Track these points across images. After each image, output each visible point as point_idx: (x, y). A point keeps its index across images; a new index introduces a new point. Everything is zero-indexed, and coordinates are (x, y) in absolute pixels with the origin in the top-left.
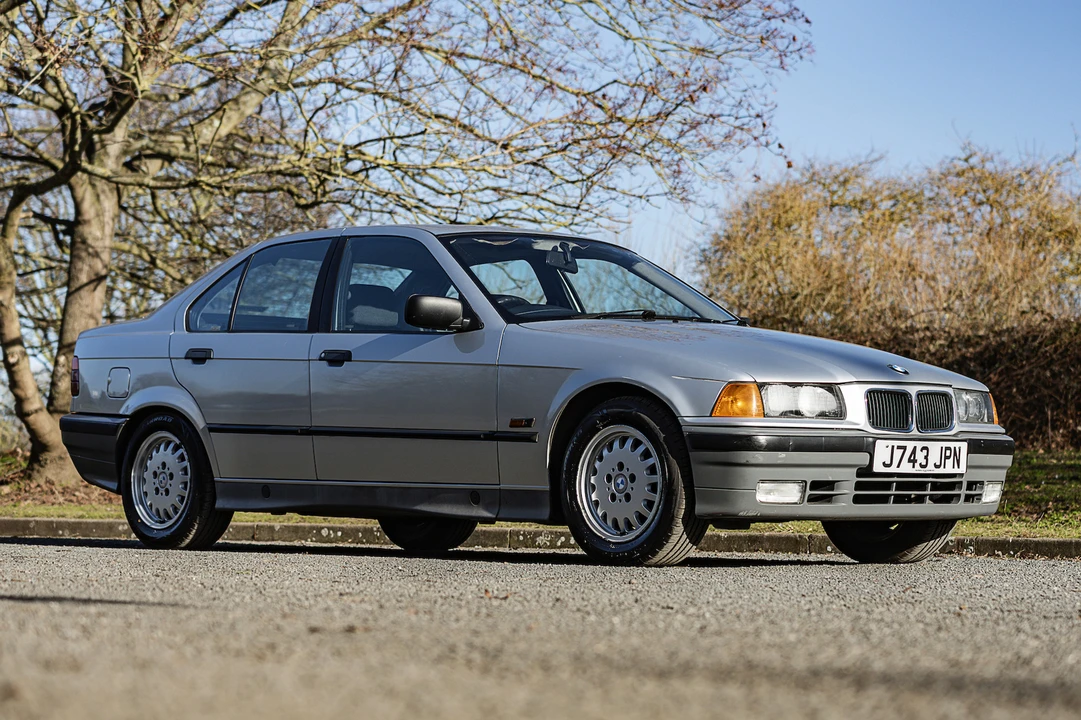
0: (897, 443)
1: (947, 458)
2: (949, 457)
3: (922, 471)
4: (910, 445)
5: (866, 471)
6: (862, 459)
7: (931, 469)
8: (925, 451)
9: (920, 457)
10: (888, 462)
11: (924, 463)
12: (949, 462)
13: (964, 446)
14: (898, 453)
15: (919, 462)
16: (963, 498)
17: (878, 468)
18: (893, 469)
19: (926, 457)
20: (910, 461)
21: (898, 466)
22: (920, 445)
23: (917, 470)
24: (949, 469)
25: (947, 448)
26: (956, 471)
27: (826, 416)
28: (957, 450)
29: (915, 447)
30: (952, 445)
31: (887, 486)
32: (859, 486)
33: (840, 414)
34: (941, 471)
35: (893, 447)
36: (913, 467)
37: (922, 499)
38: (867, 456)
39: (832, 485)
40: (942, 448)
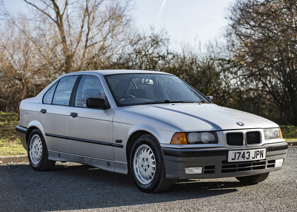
0: (237, 151)
1: (257, 155)
2: (258, 154)
3: (248, 160)
4: (242, 152)
5: (225, 162)
6: (223, 158)
7: (251, 159)
8: (248, 154)
9: (246, 155)
10: (234, 158)
11: (248, 157)
12: (259, 156)
13: (265, 150)
14: (237, 155)
15: (246, 157)
16: (266, 166)
17: (230, 160)
18: (236, 160)
19: (249, 155)
20: (242, 157)
21: (238, 159)
22: (246, 151)
23: (246, 160)
24: (259, 158)
25: (257, 151)
26: (262, 158)
27: (212, 143)
28: (262, 152)
29: (244, 152)
30: (259, 150)
31: (235, 166)
32: (223, 167)
33: (216, 141)
34: (255, 159)
35: (235, 153)
36: (244, 159)
37: (249, 169)
38: (225, 157)
39: (213, 167)
40: (255, 151)
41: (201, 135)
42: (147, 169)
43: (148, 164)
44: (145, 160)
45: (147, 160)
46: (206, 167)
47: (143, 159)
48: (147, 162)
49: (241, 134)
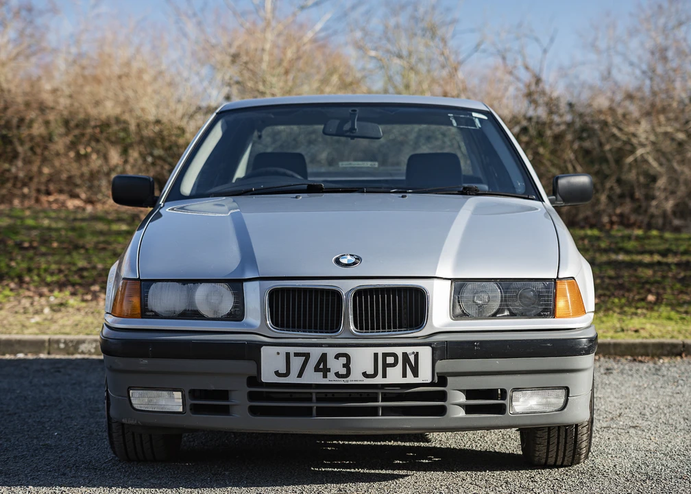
0: (292, 350)
1: (388, 366)
2: (394, 365)
3: (341, 381)
4: (316, 353)
5: (254, 380)
6: (245, 367)
7: (356, 378)
8: (343, 360)
9: (336, 366)
10: (283, 371)
11: (343, 371)
12: (394, 371)
13: (426, 352)
14: (296, 363)
15: (333, 371)
17: (267, 376)
18: (294, 379)
19: (347, 366)
20: (317, 369)
21: (300, 375)
22: (333, 351)
23: (331, 379)
25: (385, 355)
26: (411, 380)
28: (412, 357)
29: (325, 355)
30: (398, 350)
34: (379, 380)
35: (288, 355)
36: (325, 376)
38: (253, 364)
40: (376, 354)
46: (194, 394)
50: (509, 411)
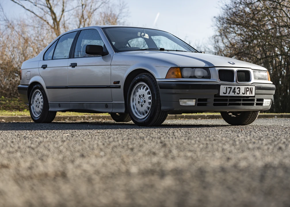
1: (247, 91)
2: (248, 91)
3: (238, 95)
4: (233, 87)
5: (218, 95)
7: (241, 94)
8: (239, 89)
10: (225, 92)
11: (238, 92)
12: (248, 93)
13: (254, 88)
14: (229, 90)
15: (236, 92)
16: (255, 104)
17: (221, 94)
18: (227, 95)
19: (239, 91)
20: (233, 92)
21: (229, 94)
22: (237, 87)
23: (236, 95)
24: (248, 94)
25: (247, 88)
26: (251, 95)
27: (204, 78)
28: (251, 89)
29: (235, 88)
30: (249, 87)
31: (226, 100)
32: (215, 100)
33: (209, 77)
34: (245, 95)
35: (227, 87)
36: (235, 94)
37: (239, 104)
38: (217, 91)
39: (206, 100)
40: (245, 88)
41: (195, 70)
42: (144, 104)
43: (144, 99)
44: (142, 96)
45: (143, 96)
46: (199, 100)
47: (140, 96)
48: (144, 98)
49: (232, 72)
50: (264, 105)
